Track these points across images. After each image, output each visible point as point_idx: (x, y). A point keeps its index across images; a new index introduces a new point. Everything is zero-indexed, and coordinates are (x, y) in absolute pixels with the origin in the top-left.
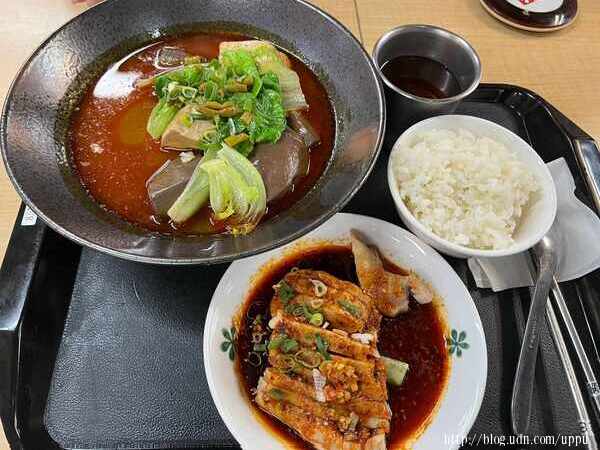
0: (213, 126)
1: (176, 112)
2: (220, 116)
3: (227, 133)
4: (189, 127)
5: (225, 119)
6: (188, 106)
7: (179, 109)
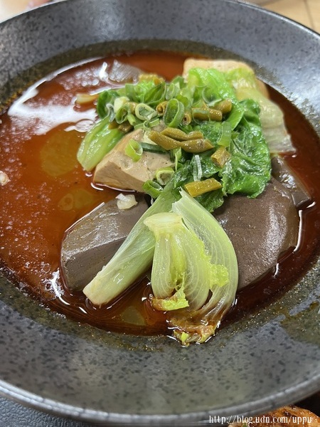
0: (170, 164)
1: (120, 138)
2: (183, 150)
3: (189, 175)
4: (136, 160)
5: (188, 155)
6: (138, 131)
7: (126, 133)
